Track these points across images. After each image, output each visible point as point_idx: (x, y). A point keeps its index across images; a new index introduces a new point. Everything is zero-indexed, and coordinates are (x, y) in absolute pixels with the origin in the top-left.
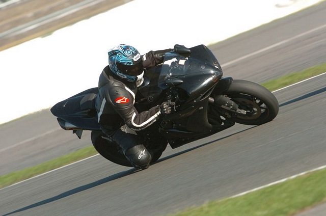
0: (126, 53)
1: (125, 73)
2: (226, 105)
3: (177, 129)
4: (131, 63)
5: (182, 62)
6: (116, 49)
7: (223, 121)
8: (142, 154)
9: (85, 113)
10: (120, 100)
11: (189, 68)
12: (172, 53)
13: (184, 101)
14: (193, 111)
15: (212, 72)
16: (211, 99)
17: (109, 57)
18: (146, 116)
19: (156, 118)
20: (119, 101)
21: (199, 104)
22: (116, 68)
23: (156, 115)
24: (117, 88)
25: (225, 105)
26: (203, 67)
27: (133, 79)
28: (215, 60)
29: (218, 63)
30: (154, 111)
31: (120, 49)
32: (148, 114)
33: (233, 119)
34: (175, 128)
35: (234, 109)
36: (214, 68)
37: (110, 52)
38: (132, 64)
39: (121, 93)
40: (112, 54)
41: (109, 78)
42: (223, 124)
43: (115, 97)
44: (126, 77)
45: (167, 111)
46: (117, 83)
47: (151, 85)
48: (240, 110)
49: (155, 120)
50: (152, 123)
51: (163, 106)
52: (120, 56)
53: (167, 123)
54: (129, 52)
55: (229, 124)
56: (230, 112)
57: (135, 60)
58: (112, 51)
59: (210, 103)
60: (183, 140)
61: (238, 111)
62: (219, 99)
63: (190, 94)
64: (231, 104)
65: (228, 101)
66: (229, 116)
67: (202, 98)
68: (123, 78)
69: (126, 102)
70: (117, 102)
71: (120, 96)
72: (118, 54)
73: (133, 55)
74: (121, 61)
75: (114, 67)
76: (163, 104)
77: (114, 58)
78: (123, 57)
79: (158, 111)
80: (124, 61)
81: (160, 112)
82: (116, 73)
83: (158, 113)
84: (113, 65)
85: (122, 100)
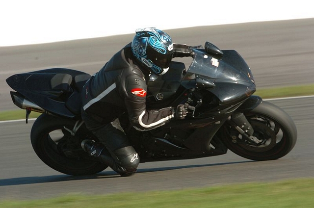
0: (162, 38)
2: (243, 126)
4: (163, 52)
8: (134, 158)
9: (56, 94)
18: (155, 116)
19: (166, 121)
22: (144, 51)
23: (167, 118)
24: (135, 76)
25: (240, 126)
26: (238, 76)
27: (158, 71)
31: (155, 32)
32: (158, 115)
34: (165, 139)
35: (249, 134)
37: (140, 32)
38: (165, 53)
39: (141, 83)
40: (143, 34)
44: (151, 66)
46: (137, 71)
48: (253, 137)
49: (164, 124)
50: (159, 126)
51: (179, 109)
52: (153, 39)
54: (165, 38)
57: (169, 49)
60: (166, 155)
61: (251, 137)
62: (237, 117)
63: (221, 102)
64: (248, 127)
65: (246, 123)
66: (234, 141)
67: (228, 111)
68: (146, 66)
69: (143, 95)
70: (133, 93)
71: (140, 87)
72: (151, 37)
73: (169, 43)
74: (154, 46)
75: (141, 51)
76: (180, 107)
77: (145, 39)
78: (158, 41)
79: (171, 114)
80: (157, 47)
81: (173, 116)
82: (140, 58)
83: (170, 117)
84: (141, 48)
85: (140, 93)
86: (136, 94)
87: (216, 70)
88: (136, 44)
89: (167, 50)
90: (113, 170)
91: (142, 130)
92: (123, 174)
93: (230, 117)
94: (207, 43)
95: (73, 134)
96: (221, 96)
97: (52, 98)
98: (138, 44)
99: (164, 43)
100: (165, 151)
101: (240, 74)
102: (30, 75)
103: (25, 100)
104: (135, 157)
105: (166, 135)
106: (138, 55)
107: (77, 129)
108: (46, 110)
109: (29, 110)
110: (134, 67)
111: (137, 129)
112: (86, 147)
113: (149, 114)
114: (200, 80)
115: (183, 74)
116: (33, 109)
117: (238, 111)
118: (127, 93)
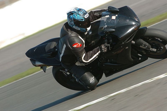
0: (80, 13)
1: (79, 26)
3: (110, 63)
4: (83, 20)
5: (114, 17)
6: (72, 10)
7: (140, 57)
8: (92, 80)
9: (49, 55)
10: (76, 45)
11: (118, 21)
12: (106, 12)
13: (115, 43)
14: (122, 50)
15: (134, 23)
16: (133, 42)
17: (68, 16)
18: (91, 55)
20: (75, 46)
21: (126, 45)
22: (73, 23)
23: (97, 54)
24: (73, 37)
25: (142, 46)
26: (128, 21)
27: (84, 30)
28: (135, 16)
29: (137, 18)
30: (96, 51)
31: (76, 11)
32: (92, 53)
33: (147, 55)
34: (109, 62)
35: (148, 48)
36: (135, 21)
37: (69, 13)
38: (84, 20)
39: (76, 40)
40: (70, 14)
41: (68, 31)
42: (140, 59)
43: (72, 43)
44: (79, 29)
45: (104, 50)
46: (74, 34)
47: (93, 34)
48: (152, 49)
49: (97, 57)
50: (95, 59)
51: (101, 47)
52: (75, 15)
53: (104, 59)
54: (82, 12)
55: (144, 59)
56: (145, 50)
57: (85, 17)
58: (70, 12)
59: (132, 44)
60: (114, 70)
63: (120, 38)
65: (144, 43)
69: (79, 46)
70: (73, 47)
72: (74, 14)
74: (76, 18)
75: (71, 23)
77: (71, 16)
78: (78, 15)
80: (78, 18)
81: (100, 51)
82: (73, 27)
83: (99, 52)
85: (77, 45)
86: (75, 47)
88: (68, 20)
94: (109, 7)
96: (119, 35)
102: (36, 47)
103: (36, 62)
105: (108, 60)
106: (71, 26)
113: (87, 54)
116: (41, 66)
118: (71, 48)
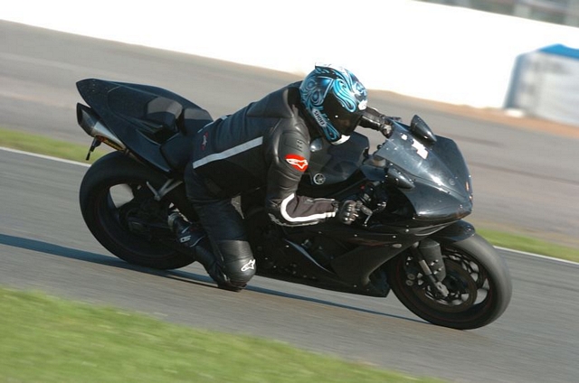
0: (355, 87)
2: (433, 264)
4: (351, 108)
8: (247, 265)
10: (297, 161)
18: (307, 208)
19: (321, 220)
20: (293, 161)
22: (321, 99)
23: (323, 216)
24: (298, 136)
25: (428, 263)
26: (452, 182)
27: (332, 136)
30: (326, 206)
31: (345, 74)
32: (312, 206)
34: (303, 247)
35: (437, 277)
37: (322, 68)
38: (352, 111)
39: (304, 149)
40: (326, 73)
41: (292, 110)
43: (290, 149)
44: (324, 125)
45: (349, 217)
46: (302, 127)
48: (442, 285)
49: (316, 223)
51: (346, 206)
57: (360, 106)
58: (329, 69)
61: (439, 283)
62: (429, 247)
63: (417, 215)
64: (439, 266)
65: (439, 259)
66: (409, 283)
67: (421, 232)
68: (317, 123)
69: (302, 168)
70: (288, 160)
71: (301, 155)
72: (339, 80)
73: (362, 97)
74: (338, 94)
75: (316, 96)
76: (349, 204)
77: (328, 81)
78: (347, 89)
79: (332, 211)
80: (344, 98)
81: (334, 214)
82: (311, 109)
83: (330, 215)
84: (316, 92)
86: (292, 163)
87: (420, 164)
88: (311, 85)
89: (357, 108)
90: (208, 275)
91: (280, 224)
92: (223, 286)
93: (417, 244)
94: (416, 117)
95: (158, 197)
96: (419, 206)
97: (143, 133)
98: (314, 85)
99: (355, 95)
100: (295, 266)
101: (454, 180)
102: (116, 86)
103: (98, 124)
104: (250, 265)
105: (307, 241)
106: (309, 103)
107: (166, 192)
108: (127, 147)
109: (99, 140)
110: (298, 121)
111: (274, 219)
112: (175, 225)
113: (298, 200)
114: (393, 172)
115: (364, 154)
116: (106, 141)
117: (433, 238)
118: (277, 158)
